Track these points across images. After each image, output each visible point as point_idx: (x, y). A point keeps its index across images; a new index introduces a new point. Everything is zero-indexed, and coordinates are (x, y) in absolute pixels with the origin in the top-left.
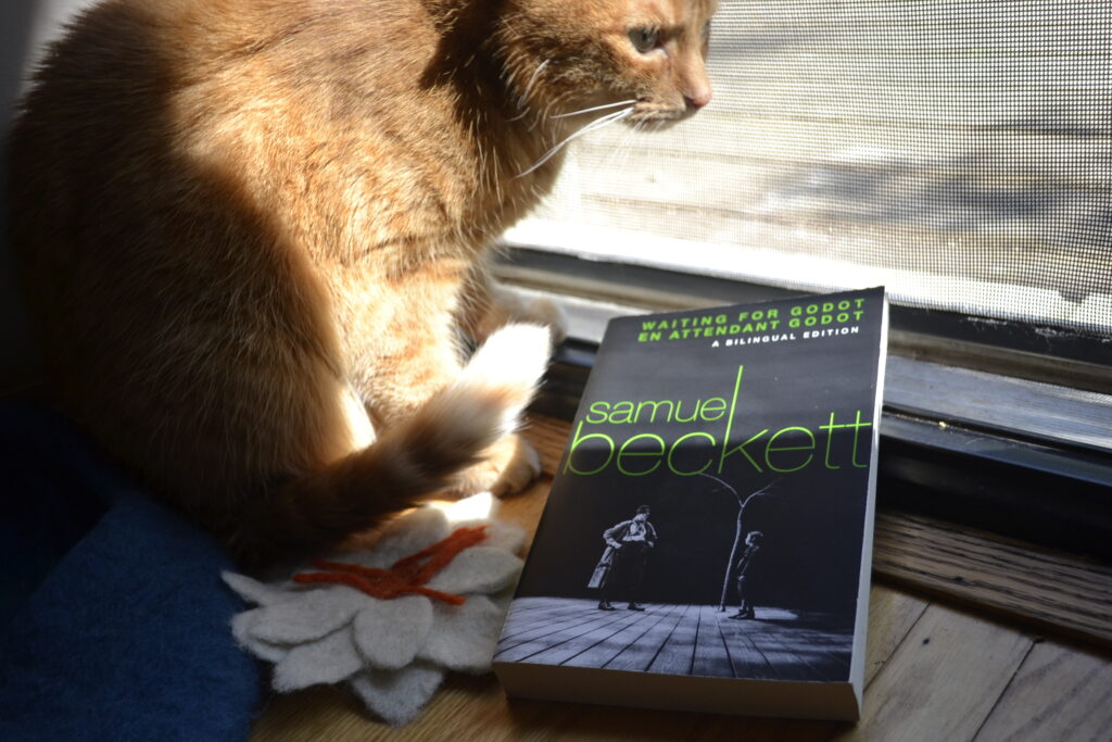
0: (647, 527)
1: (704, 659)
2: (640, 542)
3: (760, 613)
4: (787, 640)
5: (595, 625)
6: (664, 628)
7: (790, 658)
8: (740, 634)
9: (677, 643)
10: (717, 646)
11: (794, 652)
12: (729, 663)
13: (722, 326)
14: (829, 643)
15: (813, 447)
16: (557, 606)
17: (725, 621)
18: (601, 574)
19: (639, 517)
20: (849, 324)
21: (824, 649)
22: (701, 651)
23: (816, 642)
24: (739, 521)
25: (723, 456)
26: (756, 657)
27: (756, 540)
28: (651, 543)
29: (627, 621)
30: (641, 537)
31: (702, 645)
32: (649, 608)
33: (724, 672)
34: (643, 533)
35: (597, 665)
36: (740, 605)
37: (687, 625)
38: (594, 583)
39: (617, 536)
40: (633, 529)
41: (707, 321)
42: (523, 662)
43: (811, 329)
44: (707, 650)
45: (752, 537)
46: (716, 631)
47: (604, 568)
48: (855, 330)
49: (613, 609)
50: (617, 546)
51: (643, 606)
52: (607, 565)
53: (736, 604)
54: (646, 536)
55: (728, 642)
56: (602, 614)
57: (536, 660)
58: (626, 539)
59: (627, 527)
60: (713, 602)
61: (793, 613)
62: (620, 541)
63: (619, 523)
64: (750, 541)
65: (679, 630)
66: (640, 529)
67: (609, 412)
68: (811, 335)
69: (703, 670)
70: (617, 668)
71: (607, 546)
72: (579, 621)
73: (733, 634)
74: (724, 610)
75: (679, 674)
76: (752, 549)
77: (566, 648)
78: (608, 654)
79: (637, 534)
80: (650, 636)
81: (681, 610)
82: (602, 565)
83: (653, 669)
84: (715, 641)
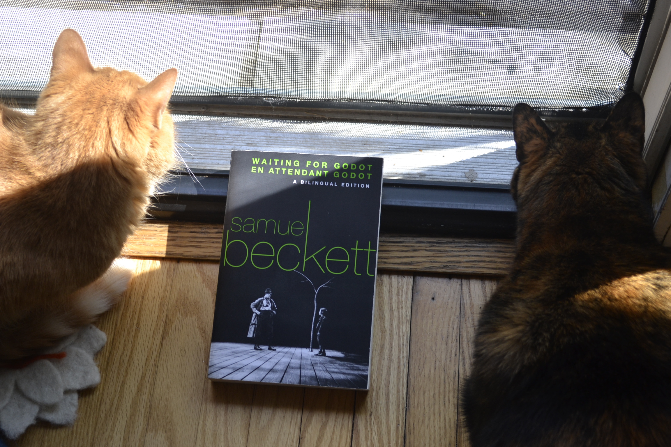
0: (271, 301)
1: (305, 376)
2: (269, 311)
3: (329, 353)
4: (341, 367)
5: (254, 358)
6: (286, 360)
7: (342, 377)
8: (320, 363)
9: (292, 368)
10: (310, 369)
11: (344, 373)
12: (316, 378)
13: (297, 168)
14: (358, 370)
15: (348, 261)
16: (234, 348)
17: (313, 357)
18: (253, 329)
19: (267, 295)
20: (365, 181)
21: (356, 372)
22: (304, 372)
23: (353, 369)
24: (315, 301)
25: (305, 260)
26: (327, 376)
27: (324, 313)
28: (274, 312)
29: (269, 356)
30: (269, 308)
31: (304, 369)
32: (278, 349)
33: (314, 384)
34: (270, 306)
35: (258, 380)
36: (319, 348)
37: (296, 358)
38: (250, 335)
39: (257, 306)
40: (265, 303)
41: (288, 163)
42: (223, 379)
43: (345, 181)
44: (306, 371)
45: (322, 311)
46: (309, 362)
47: (254, 326)
48: (368, 186)
49: (261, 350)
50: (259, 313)
51: (275, 348)
52: (254, 324)
53: (317, 348)
54: (271, 307)
55: (315, 368)
56: (257, 352)
57: (229, 378)
58: (262, 309)
59: (261, 302)
60: (307, 346)
61: (343, 353)
62: (259, 310)
63: (257, 299)
64: (321, 313)
65: (293, 361)
66: (268, 303)
67: (242, 224)
68: (345, 185)
69: (305, 382)
70: (267, 381)
71: (253, 313)
72: (246, 356)
73: (317, 364)
74: (312, 351)
75: (295, 384)
76: (322, 318)
77: (243, 371)
78: (262, 374)
79: (267, 306)
80: (280, 364)
81: (292, 350)
82: (253, 324)
83: (284, 382)
84: (309, 367)
